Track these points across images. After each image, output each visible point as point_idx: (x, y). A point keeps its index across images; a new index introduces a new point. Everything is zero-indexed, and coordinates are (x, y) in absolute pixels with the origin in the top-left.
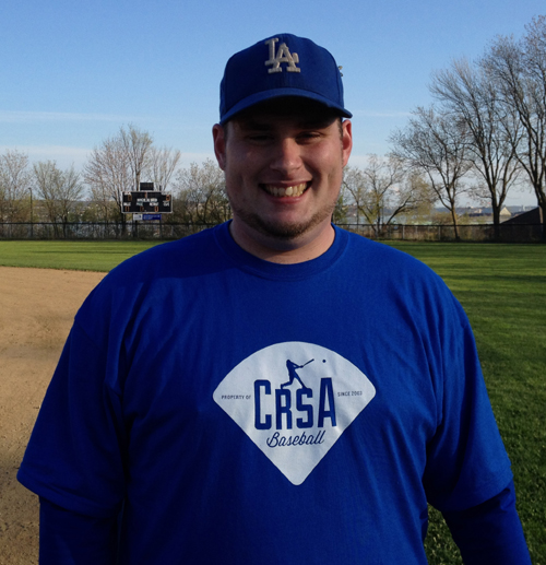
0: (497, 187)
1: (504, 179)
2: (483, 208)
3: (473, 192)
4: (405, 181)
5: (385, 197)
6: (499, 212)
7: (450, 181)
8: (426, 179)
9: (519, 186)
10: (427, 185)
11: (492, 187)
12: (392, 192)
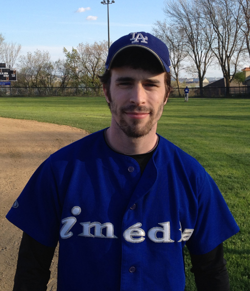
0: (201, 66)
1: (205, 62)
2: (194, 79)
3: (188, 69)
6: (202, 81)
7: (176, 63)
11: (198, 67)
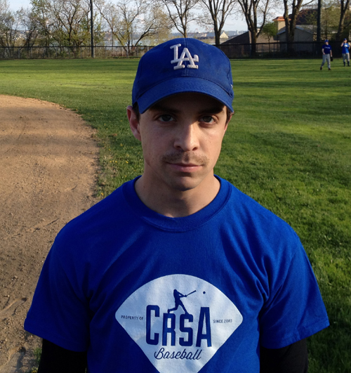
0: (218, 16)
1: (223, 10)
2: (208, 33)
3: (200, 20)
4: (148, 13)
5: (133, 25)
6: (219, 35)
7: (183, 12)
8: (165, 11)
9: (234, 15)
10: (165, 15)
11: (214, 17)
12: (138, 21)
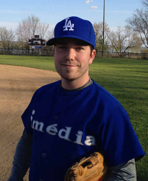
4: (131, 37)
5: (123, 42)
8: (139, 36)
12: (126, 40)
